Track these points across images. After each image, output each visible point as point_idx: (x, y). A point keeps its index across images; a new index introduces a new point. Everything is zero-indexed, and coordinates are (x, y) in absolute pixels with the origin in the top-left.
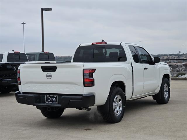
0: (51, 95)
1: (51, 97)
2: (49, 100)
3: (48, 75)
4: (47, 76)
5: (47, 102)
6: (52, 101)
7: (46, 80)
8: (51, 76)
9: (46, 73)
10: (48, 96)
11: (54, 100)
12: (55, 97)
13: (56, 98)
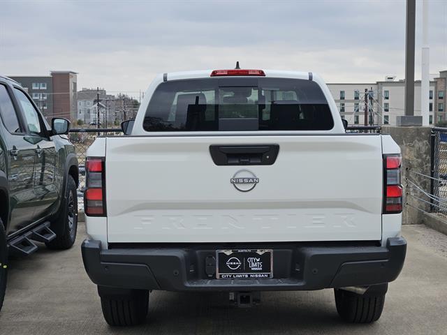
4: (235, 182)
8: (254, 181)
9: (231, 171)
10: (229, 253)
11: (255, 264)
12: (258, 256)
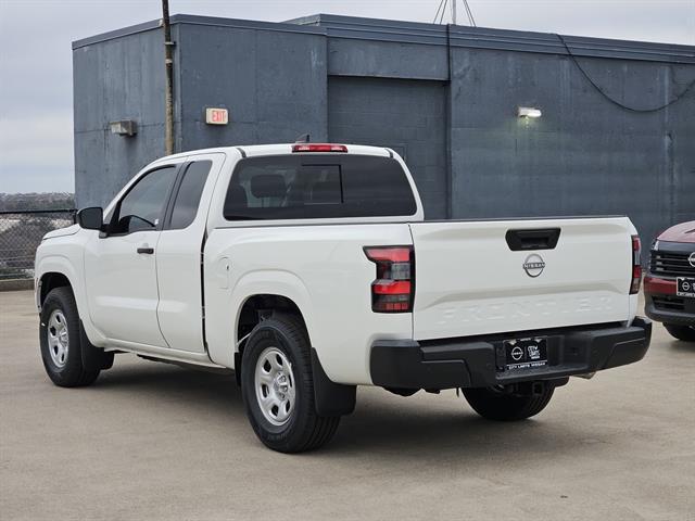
0: (525, 337)
1: (524, 346)
2: (517, 356)
3: (531, 260)
5: (511, 367)
6: (526, 358)
7: (524, 280)
13: (541, 346)
